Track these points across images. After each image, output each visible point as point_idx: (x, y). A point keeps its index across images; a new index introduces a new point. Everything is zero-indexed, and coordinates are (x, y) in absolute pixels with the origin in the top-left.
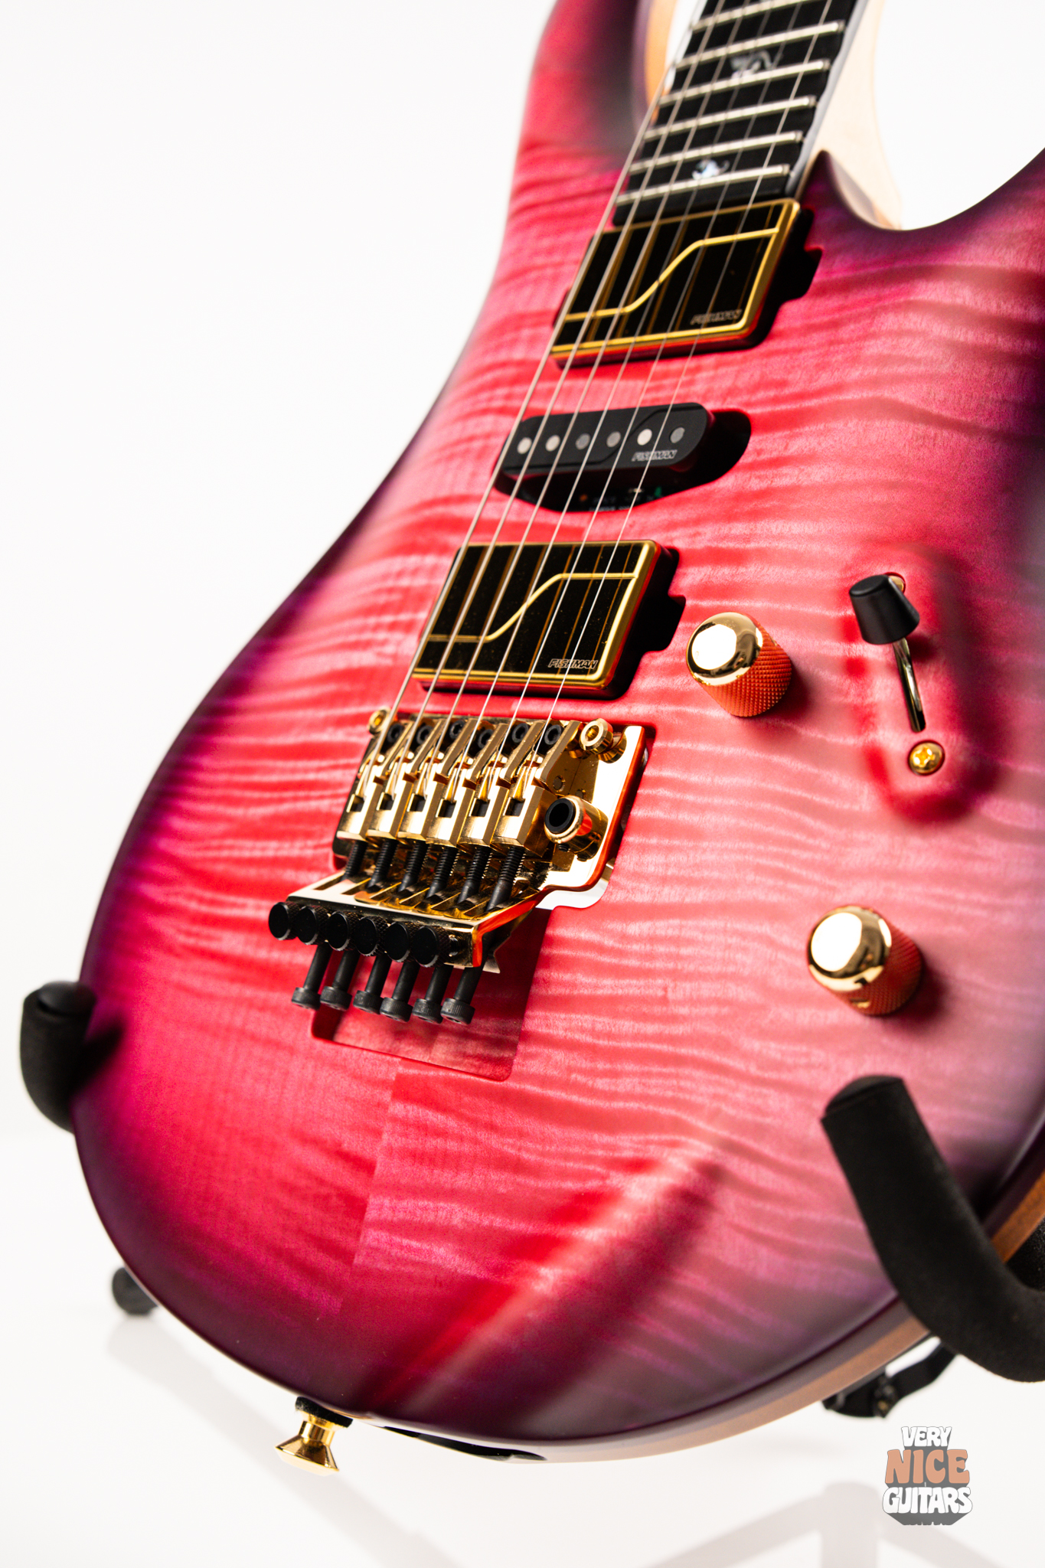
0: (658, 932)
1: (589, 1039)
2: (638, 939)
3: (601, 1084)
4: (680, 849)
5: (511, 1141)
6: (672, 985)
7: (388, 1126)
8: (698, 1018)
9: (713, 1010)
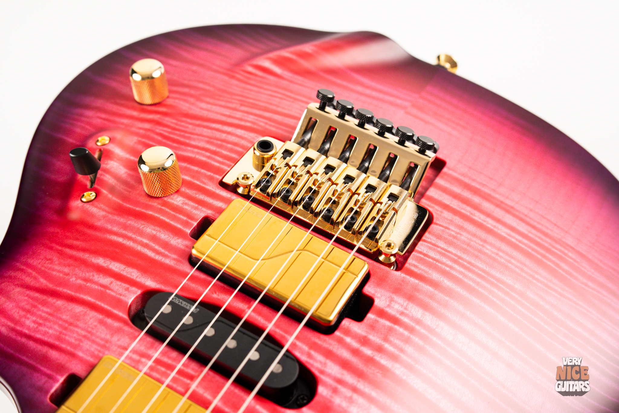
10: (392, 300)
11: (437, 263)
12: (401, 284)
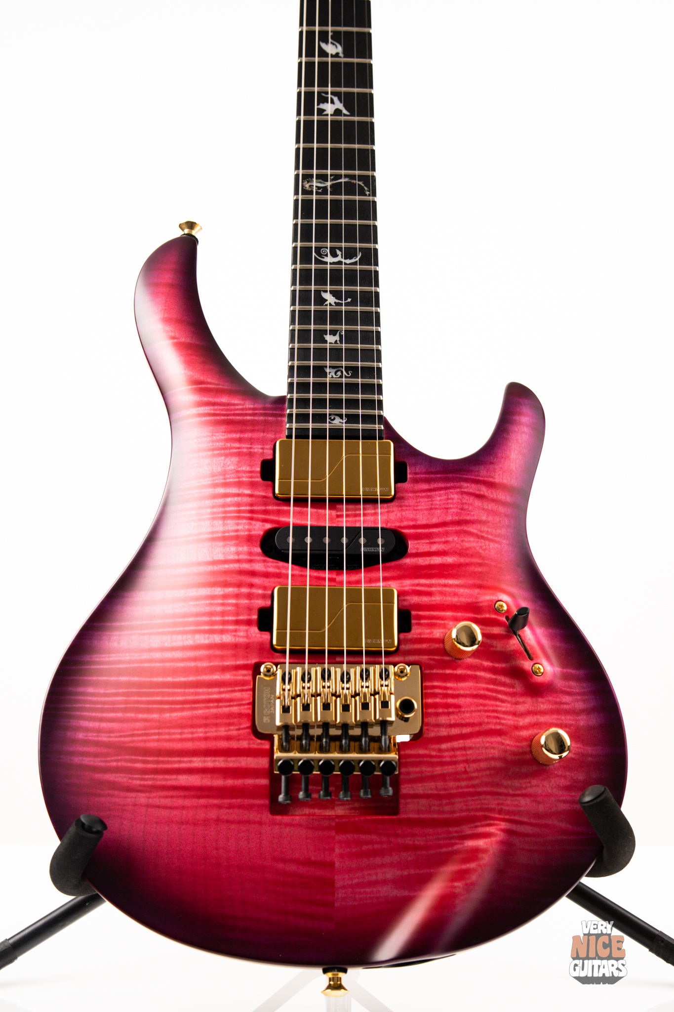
0: (455, 746)
1: (436, 792)
2: (447, 750)
3: (447, 808)
4: (453, 713)
5: (409, 839)
6: (467, 766)
7: (337, 845)
8: (482, 776)
9: (488, 772)
10: (247, 637)
11: (231, 689)
12: (247, 653)
